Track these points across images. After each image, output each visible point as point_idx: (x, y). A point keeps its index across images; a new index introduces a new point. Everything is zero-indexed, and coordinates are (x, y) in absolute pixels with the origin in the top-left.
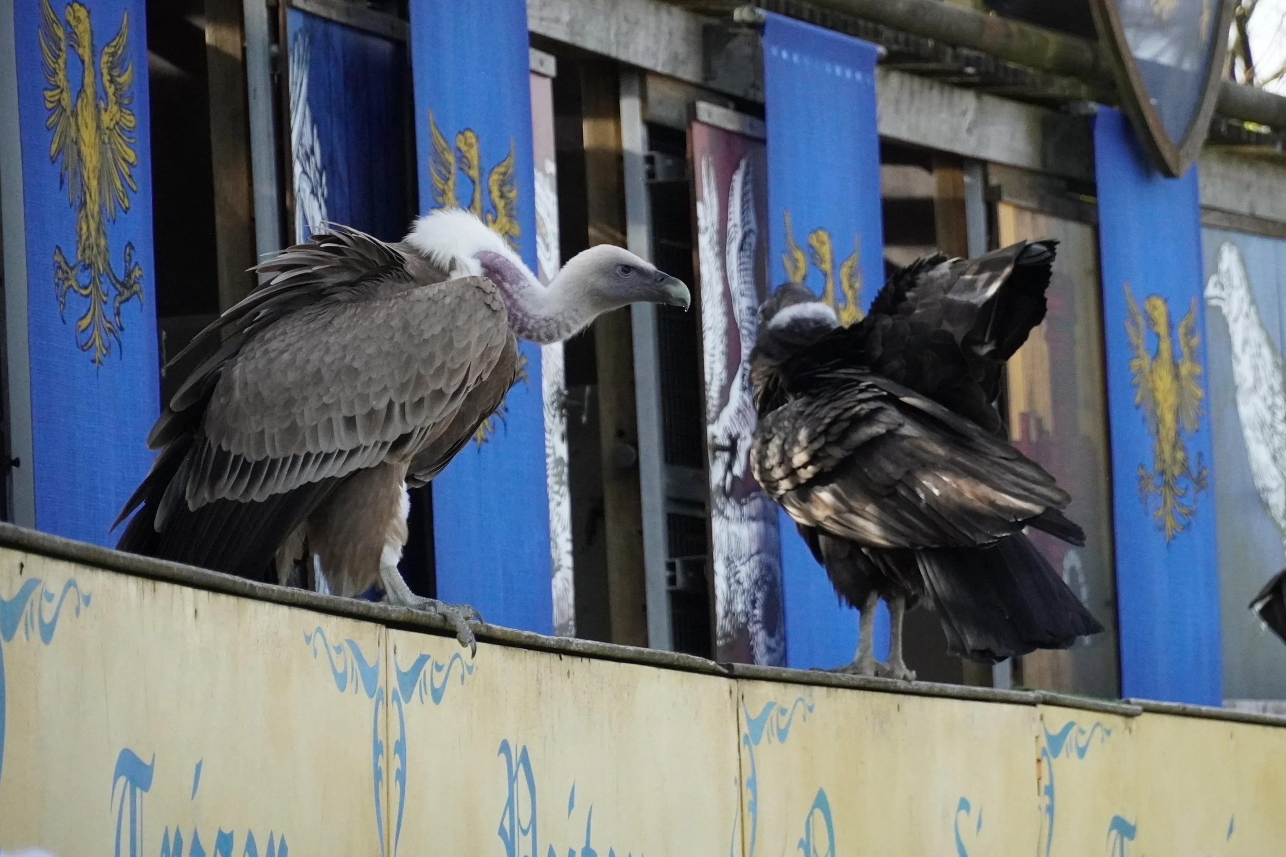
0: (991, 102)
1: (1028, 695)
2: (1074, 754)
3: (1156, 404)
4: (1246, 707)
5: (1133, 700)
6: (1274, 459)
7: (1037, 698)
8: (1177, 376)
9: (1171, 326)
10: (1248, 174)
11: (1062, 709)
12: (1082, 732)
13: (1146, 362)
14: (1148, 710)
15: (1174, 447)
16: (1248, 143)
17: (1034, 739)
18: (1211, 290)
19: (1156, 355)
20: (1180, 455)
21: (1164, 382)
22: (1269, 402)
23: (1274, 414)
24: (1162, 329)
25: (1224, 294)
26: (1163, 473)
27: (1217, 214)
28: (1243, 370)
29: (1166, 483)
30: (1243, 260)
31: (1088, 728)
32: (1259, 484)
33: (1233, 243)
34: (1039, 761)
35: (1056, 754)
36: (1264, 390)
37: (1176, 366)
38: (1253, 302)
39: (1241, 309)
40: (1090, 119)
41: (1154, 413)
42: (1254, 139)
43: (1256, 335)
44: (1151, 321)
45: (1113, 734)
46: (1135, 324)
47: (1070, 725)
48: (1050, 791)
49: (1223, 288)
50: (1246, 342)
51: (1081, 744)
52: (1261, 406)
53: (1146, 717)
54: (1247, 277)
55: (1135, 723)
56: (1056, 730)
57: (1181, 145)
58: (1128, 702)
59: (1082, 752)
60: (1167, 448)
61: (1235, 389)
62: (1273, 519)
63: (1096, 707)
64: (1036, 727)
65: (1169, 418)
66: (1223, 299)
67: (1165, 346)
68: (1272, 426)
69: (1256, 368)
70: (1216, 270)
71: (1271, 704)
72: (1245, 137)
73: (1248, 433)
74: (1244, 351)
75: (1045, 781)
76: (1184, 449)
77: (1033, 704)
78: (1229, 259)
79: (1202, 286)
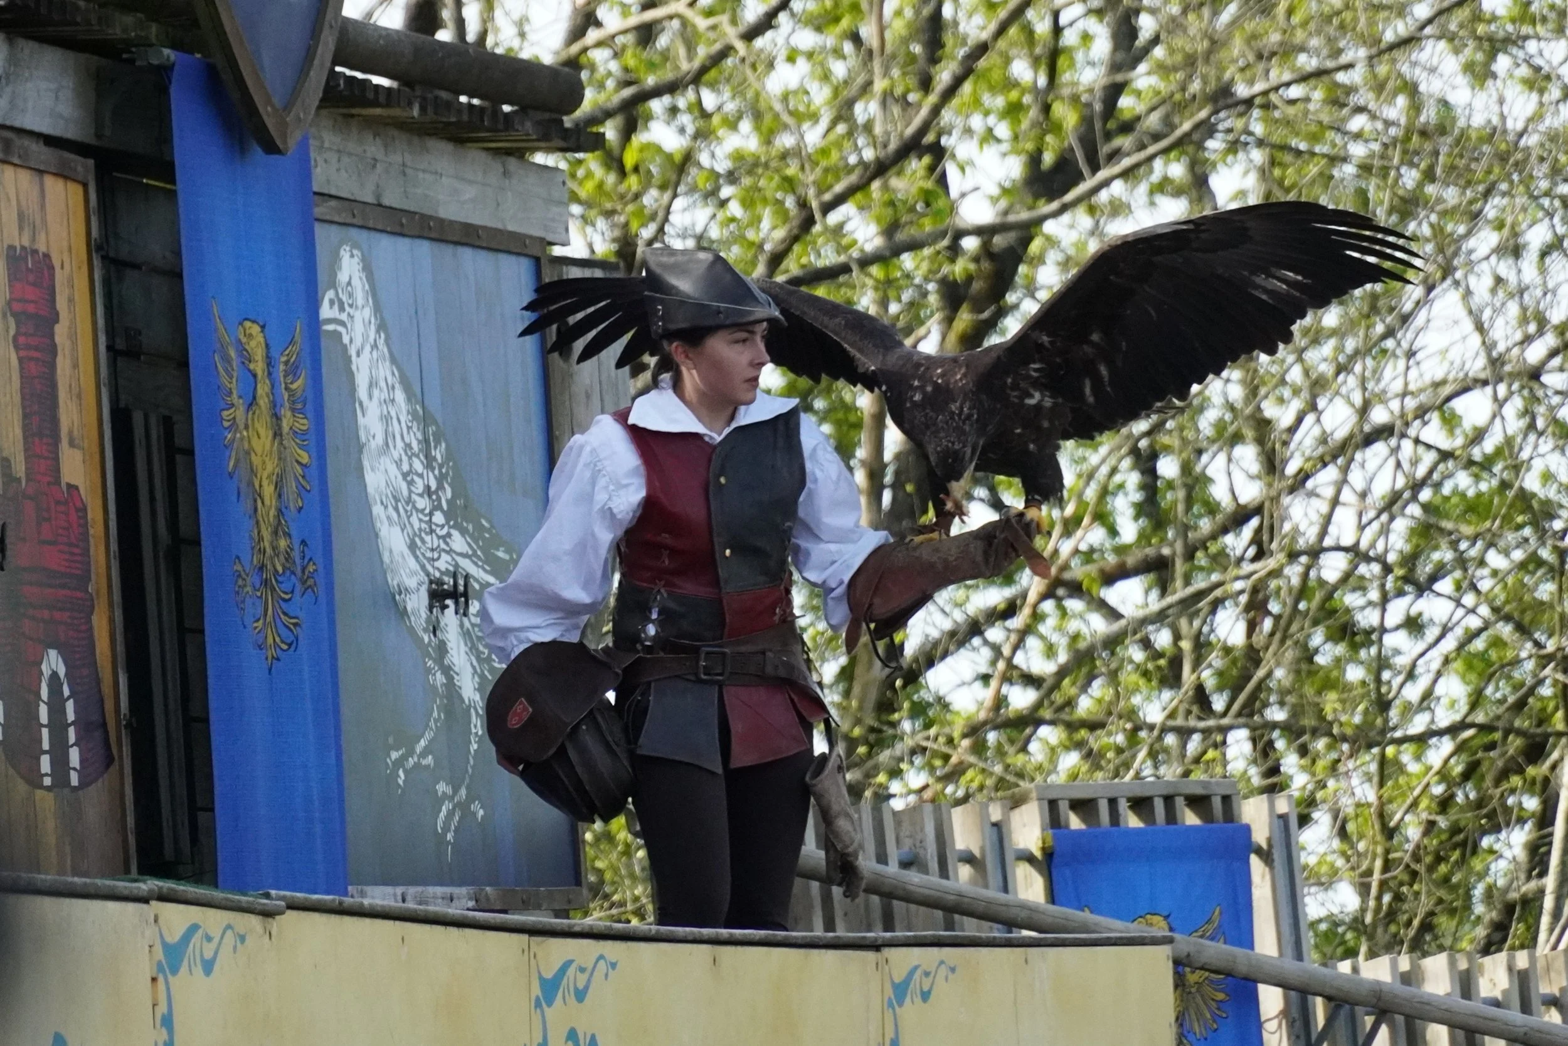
0: (27, 48)
1: (139, 888)
2: (199, 970)
3: (253, 471)
4: (379, 896)
5: (273, 892)
6: (412, 547)
7: (151, 891)
8: (277, 434)
9: (270, 362)
10: (373, 148)
11: (182, 907)
12: (209, 939)
13: (240, 413)
14: (293, 906)
15: (275, 533)
16: (375, 104)
17: (147, 948)
18: (326, 311)
19: (252, 403)
20: (283, 543)
21: (261, 441)
22: (405, 467)
23: (411, 483)
24: (259, 367)
25: (344, 317)
26: (262, 568)
27: (333, 203)
28: (370, 422)
29: (266, 583)
30: (367, 268)
31: (216, 934)
32: (393, 582)
33: (355, 246)
34: (154, 980)
35: (175, 970)
36: (398, 451)
37: (277, 417)
38: (382, 327)
39: (365, 337)
40: (164, 71)
41: (250, 484)
42: (382, 99)
43: (385, 371)
44: (246, 357)
45: (249, 941)
46: (227, 359)
47: (194, 928)
48: (167, 1022)
49: (342, 309)
50: (373, 384)
51: (208, 955)
52: (393, 470)
53: (291, 914)
54: (373, 291)
55: (275, 924)
56: (174, 936)
57: (288, 107)
58: (267, 896)
59: (208, 967)
60: (266, 534)
61: (360, 448)
62: (412, 630)
63: (229, 904)
64: (150, 932)
65: (268, 490)
66: (342, 323)
67: (263, 389)
68: (409, 501)
69: (386, 419)
70: (333, 284)
71: (412, 890)
72: (370, 95)
73: (377, 510)
74: (370, 397)
75: (162, 1008)
76: (288, 535)
77: (145, 900)
78: (349, 267)
79: (314, 305)
